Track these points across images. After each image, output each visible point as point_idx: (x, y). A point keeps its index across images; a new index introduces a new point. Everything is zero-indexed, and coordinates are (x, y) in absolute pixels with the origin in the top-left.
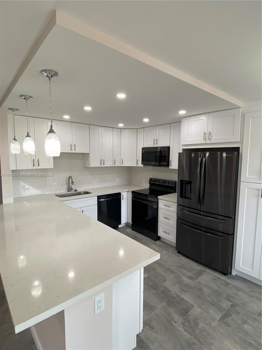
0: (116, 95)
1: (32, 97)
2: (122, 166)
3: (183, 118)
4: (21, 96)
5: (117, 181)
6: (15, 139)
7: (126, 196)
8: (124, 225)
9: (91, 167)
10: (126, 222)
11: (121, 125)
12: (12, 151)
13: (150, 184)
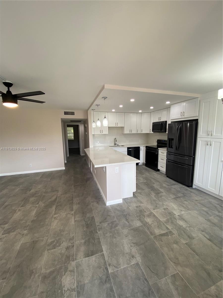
0: (130, 100)
1: (99, 105)
2: (141, 133)
3: (171, 105)
4: (96, 105)
5: (139, 142)
6: (94, 122)
7: (143, 149)
8: (142, 164)
9: (125, 133)
10: (143, 162)
11: (140, 111)
12: (93, 126)
13: (157, 142)
